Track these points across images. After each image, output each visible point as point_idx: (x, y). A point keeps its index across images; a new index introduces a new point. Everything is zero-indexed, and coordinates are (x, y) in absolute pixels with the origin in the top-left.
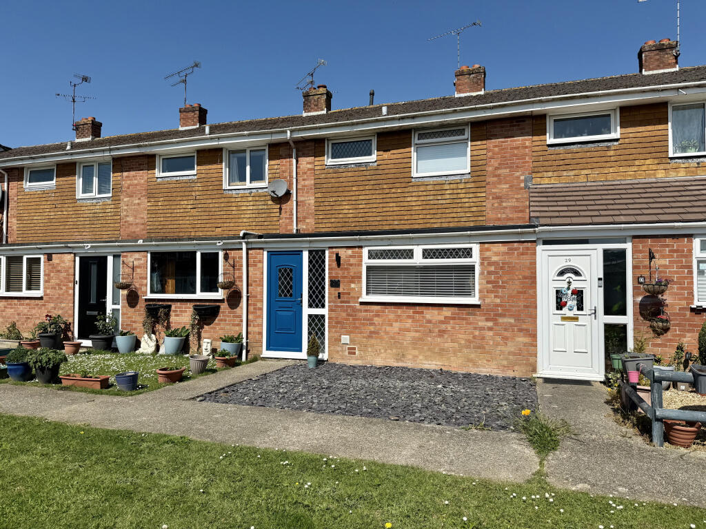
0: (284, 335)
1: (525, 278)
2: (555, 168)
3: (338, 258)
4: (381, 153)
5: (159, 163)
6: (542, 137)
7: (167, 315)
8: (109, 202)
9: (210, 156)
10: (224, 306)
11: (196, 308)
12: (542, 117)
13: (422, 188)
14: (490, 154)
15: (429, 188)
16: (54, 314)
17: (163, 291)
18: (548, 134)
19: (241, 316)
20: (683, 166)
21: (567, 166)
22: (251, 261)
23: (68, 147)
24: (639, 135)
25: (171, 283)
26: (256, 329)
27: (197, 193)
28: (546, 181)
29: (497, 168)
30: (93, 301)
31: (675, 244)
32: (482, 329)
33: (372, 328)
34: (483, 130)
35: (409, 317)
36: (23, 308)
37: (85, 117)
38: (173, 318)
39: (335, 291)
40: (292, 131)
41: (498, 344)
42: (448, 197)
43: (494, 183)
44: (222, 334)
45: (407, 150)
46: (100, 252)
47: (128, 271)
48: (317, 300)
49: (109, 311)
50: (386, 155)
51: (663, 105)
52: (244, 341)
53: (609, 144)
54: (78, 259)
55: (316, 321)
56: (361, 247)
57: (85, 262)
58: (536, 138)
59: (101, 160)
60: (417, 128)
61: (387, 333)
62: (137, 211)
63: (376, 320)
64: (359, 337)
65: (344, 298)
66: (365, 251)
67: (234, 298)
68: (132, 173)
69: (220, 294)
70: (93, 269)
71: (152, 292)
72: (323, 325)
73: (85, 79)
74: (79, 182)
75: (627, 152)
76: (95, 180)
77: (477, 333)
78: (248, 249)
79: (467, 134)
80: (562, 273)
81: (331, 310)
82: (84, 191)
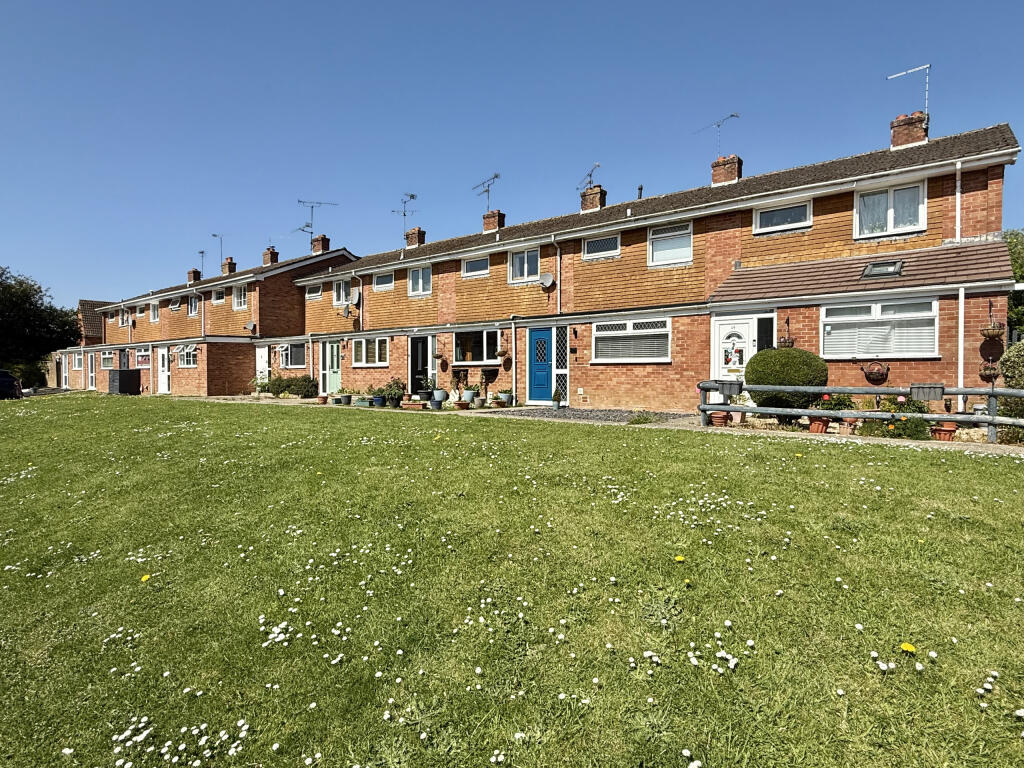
0: (539, 388)
1: (702, 341)
2: (760, 253)
3: (575, 333)
4: (624, 247)
5: (464, 266)
6: (749, 228)
7: (466, 376)
8: (430, 297)
9: (498, 258)
10: (501, 369)
11: (483, 371)
12: (749, 211)
13: (655, 275)
14: (708, 244)
15: (661, 274)
16: (396, 377)
17: (464, 360)
18: (754, 226)
19: (511, 376)
20: (865, 245)
21: (768, 251)
22: (518, 336)
23: (402, 257)
24: (829, 221)
25: (469, 355)
26: (523, 385)
27: (491, 287)
28: (752, 264)
29: (713, 256)
30: (420, 369)
31: (807, 312)
32: (672, 380)
33: (598, 382)
34: (702, 225)
35: (623, 373)
36: (377, 375)
37: (412, 228)
38: (469, 379)
39: (574, 356)
40: (555, 236)
41: (683, 391)
42: (675, 281)
43: (711, 268)
44: (500, 389)
45: (644, 244)
46: (423, 334)
47: (441, 346)
48: (561, 364)
49: (430, 375)
50: (628, 249)
51: (851, 194)
52: (514, 394)
53: (804, 231)
54: (409, 339)
55: (561, 378)
56: (591, 323)
57: (415, 341)
58: (744, 229)
59: (424, 266)
60: (651, 226)
61: (608, 386)
62: (448, 303)
63: (601, 376)
64: (589, 390)
65: (580, 361)
66: (594, 326)
67: (507, 364)
68: (446, 275)
69: (499, 361)
70: (419, 345)
71: (457, 360)
72: (566, 381)
73: (412, 197)
74: (410, 283)
75: (819, 236)
76: (421, 281)
77: (669, 383)
78: (516, 328)
79: (691, 228)
80: (729, 337)
81: (571, 370)
82: (414, 290)
